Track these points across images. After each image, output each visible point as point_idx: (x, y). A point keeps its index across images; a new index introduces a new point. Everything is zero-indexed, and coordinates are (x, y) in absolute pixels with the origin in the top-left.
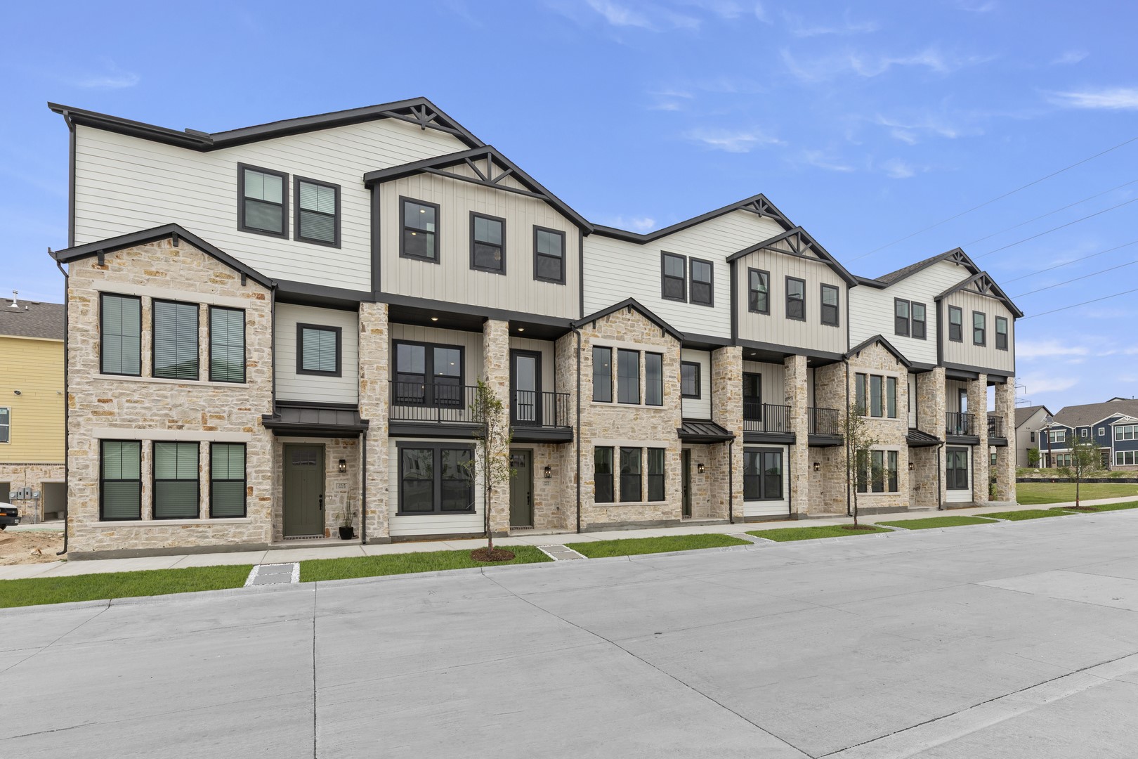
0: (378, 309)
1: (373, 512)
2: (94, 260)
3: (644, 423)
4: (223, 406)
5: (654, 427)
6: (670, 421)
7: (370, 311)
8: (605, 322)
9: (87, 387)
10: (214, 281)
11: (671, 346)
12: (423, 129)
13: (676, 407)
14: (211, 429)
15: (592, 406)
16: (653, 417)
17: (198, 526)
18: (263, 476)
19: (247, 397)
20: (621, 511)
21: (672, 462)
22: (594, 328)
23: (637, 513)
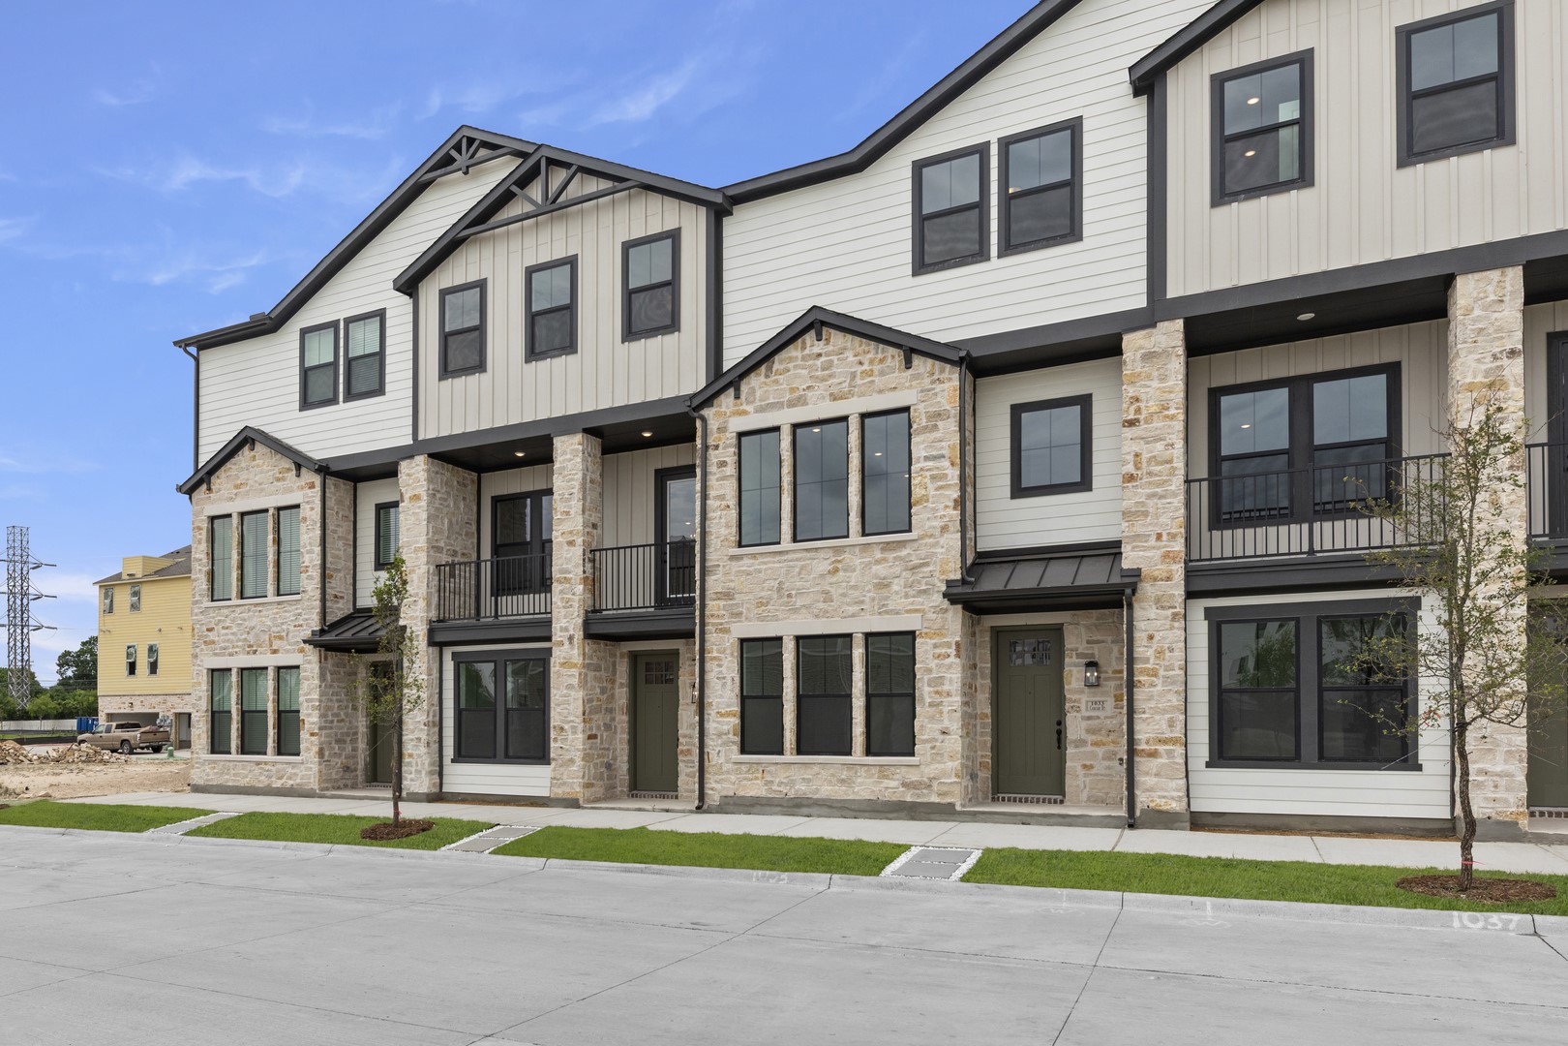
0: (417, 465)
1: (411, 756)
2: (204, 487)
3: (854, 578)
4: (282, 624)
5: (883, 585)
6: (926, 564)
7: (408, 472)
8: (762, 378)
9: (201, 617)
10: (278, 480)
11: (933, 382)
12: (466, 173)
13: (944, 529)
14: (275, 652)
15: (733, 558)
16: (878, 562)
17: (266, 763)
18: (312, 706)
19: (300, 611)
20: (796, 774)
21: (933, 664)
22: (737, 397)
23: (834, 780)
